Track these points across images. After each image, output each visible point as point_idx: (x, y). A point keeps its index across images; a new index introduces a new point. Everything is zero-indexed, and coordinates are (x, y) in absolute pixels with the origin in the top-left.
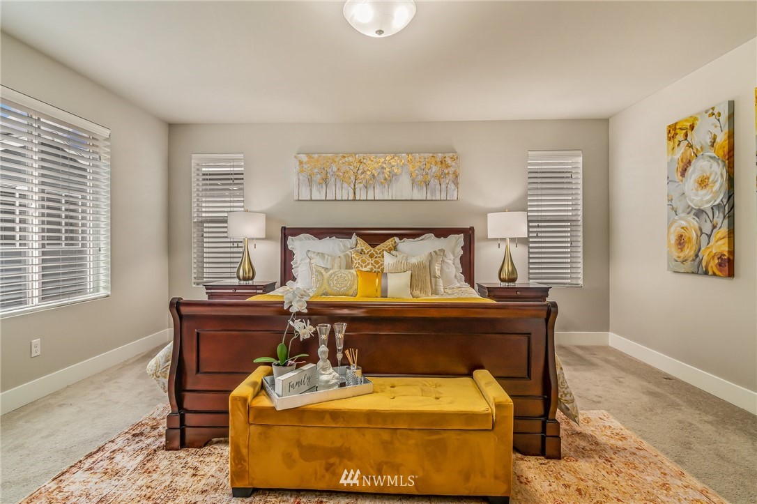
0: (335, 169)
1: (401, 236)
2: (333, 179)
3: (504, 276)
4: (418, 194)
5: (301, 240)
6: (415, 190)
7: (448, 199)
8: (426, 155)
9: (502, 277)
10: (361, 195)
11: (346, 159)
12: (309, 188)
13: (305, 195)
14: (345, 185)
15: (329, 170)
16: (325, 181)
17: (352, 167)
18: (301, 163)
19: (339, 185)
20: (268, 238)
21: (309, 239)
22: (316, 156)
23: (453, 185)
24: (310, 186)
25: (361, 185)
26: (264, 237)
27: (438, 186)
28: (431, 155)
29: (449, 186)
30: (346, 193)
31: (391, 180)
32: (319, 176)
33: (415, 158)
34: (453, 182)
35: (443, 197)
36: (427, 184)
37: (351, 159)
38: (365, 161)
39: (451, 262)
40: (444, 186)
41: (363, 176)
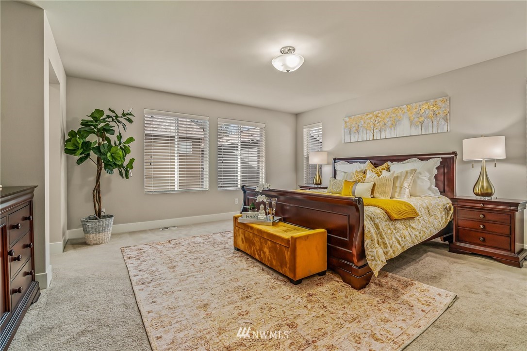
0: (363, 123)
1: (392, 161)
2: (362, 129)
3: (477, 191)
4: (415, 131)
5: (340, 164)
6: (413, 128)
7: (439, 132)
8: (421, 103)
9: (475, 192)
10: (377, 136)
11: (369, 116)
12: (349, 136)
13: (348, 140)
14: (368, 131)
15: (359, 124)
16: (358, 131)
17: (372, 120)
18: (346, 122)
19: (365, 132)
20: (328, 164)
21: (344, 164)
22: (353, 117)
23: (443, 121)
24: (350, 134)
25: (378, 130)
26: (326, 163)
27: (431, 124)
28: (425, 102)
29: (440, 122)
30: (369, 136)
31: (396, 125)
32: (354, 128)
33: (412, 107)
34: (443, 119)
35: (435, 131)
36: (422, 123)
37: (371, 115)
38: (379, 115)
39: (426, 179)
40: (435, 123)
41: (378, 125)
